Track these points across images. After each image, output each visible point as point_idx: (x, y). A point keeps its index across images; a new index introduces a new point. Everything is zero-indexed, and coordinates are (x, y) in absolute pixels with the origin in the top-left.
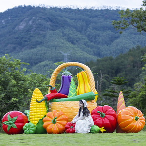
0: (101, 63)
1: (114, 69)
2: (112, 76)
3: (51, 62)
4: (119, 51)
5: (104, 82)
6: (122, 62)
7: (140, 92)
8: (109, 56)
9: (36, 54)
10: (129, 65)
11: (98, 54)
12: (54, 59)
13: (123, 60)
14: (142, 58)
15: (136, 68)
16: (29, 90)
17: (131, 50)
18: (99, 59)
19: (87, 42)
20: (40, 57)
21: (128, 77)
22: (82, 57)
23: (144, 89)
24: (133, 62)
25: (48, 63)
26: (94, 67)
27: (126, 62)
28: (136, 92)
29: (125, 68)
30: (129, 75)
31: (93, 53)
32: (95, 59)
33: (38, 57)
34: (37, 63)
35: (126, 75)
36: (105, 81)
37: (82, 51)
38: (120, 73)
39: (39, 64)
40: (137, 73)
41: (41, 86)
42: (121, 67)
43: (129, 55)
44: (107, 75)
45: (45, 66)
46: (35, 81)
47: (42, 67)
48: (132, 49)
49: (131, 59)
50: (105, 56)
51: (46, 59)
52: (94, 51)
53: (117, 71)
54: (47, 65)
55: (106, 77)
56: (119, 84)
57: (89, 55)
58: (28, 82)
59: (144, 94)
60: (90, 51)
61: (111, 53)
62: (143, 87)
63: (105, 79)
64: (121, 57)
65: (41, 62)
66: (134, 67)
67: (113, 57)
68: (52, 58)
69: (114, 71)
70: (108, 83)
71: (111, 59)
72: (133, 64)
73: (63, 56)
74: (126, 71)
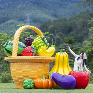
0: (57, 23)
1: (67, 28)
2: (66, 34)
3: (16, 21)
4: (72, 13)
5: (59, 39)
6: (74, 23)
7: (87, 49)
8: (64, 17)
9: (4, 14)
10: (80, 25)
11: (55, 16)
13: (75, 20)
14: (90, 22)
15: (85, 28)
17: (81, 13)
18: (56, 19)
20: (7, 17)
21: (78, 35)
22: (41, 17)
23: (90, 47)
24: (83, 22)
25: (14, 21)
26: (51, 26)
27: (77, 22)
28: (84, 49)
29: (76, 27)
30: (80, 33)
31: (51, 14)
32: (52, 19)
33: (5, 16)
34: (5, 21)
35: (77, 33)
36: (60, 37)
37: (41, 12)
38: (72, 31)
39: (6, 22)
40: (86, 32)
42: (73, 26)
43: (80, 17)
44: (61, 33)
45: (11, 24)
47: (9, 24)
49: (81, 20)
50: (60, 17)
51: (11, 18)
52: (51, 12)
53: (70, 30)
54: (13, 23)
55: (60, 34)
56: (70, 43)
57: (47, 16)
59: (90, 51)
60: (48, 13)
61: (65, 14)
62: (89, 45)
63: (60, 36)
64: (74, 18)
65: (7, 20)
66: (84, 27)
67: (67, 18)
68: (17, 18)
69: (67, 30)
70: (62, 39)
71: (65, 20)
72: (82, 24)
73: (26, 16)
74: (77, 30)
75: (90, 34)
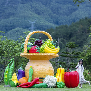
0: (58, 30)
1: (68, 34)
2: (67, 39)
3: (21, 28)
4: (72, 21)
5: (61, 44)
6: (74, 29)
7: (87, 53)
8: (65, 24)
9: (11, 22)
10: (79, 31)
11: (57, 23)
12: (23, 26)
13: (75, 27)
14: (89, 28)
15: (84, 34)
16: (5, 52)
18: (58, 26)
19: (51, 13)
20: (13, 25)
21: (78, 40)
22: (44, 25)
23: (90, 51)
24: (82, 29)
25: (19, 29)
26: (53, 33)
27: (77, 29)
28: (84, 53)
29: (76, 33)
30: (79, 39)
31: (53, 21)
32: (55, 26)
33: (12, 24)
34: (11, 29)
35: (77, 39)
36: (61, 43)
37: (44, 20)
38: (72, 37)
39: (12, 30)
40: (85, 37)
41: (14, 49)
42: (73, 32)
43: (79, 23)
44: (63, 39)
45: (17, 31)
46: (9, 45)
47: (15, 32)
48: (81, 19)
49: (81, 26)
50: (61, 24)
51: (17, 26)
53: (71, 35)
55: (62, 40)
56: (72, 48)
57: (50, 23)
58: (4, 46)
59: (90, 54)
60: (51, 21)
61: (66, 22)
62: (89, 49)
63: (62, 42)
64: (74, 25)
65: (14, 28)
66: (83, 33)
67: (68, 25)
69: (68, 36)
71: (66, 27)
72: (82, 30)
73: (31, 24)
74: (77, 36)
75: (88, 40)
